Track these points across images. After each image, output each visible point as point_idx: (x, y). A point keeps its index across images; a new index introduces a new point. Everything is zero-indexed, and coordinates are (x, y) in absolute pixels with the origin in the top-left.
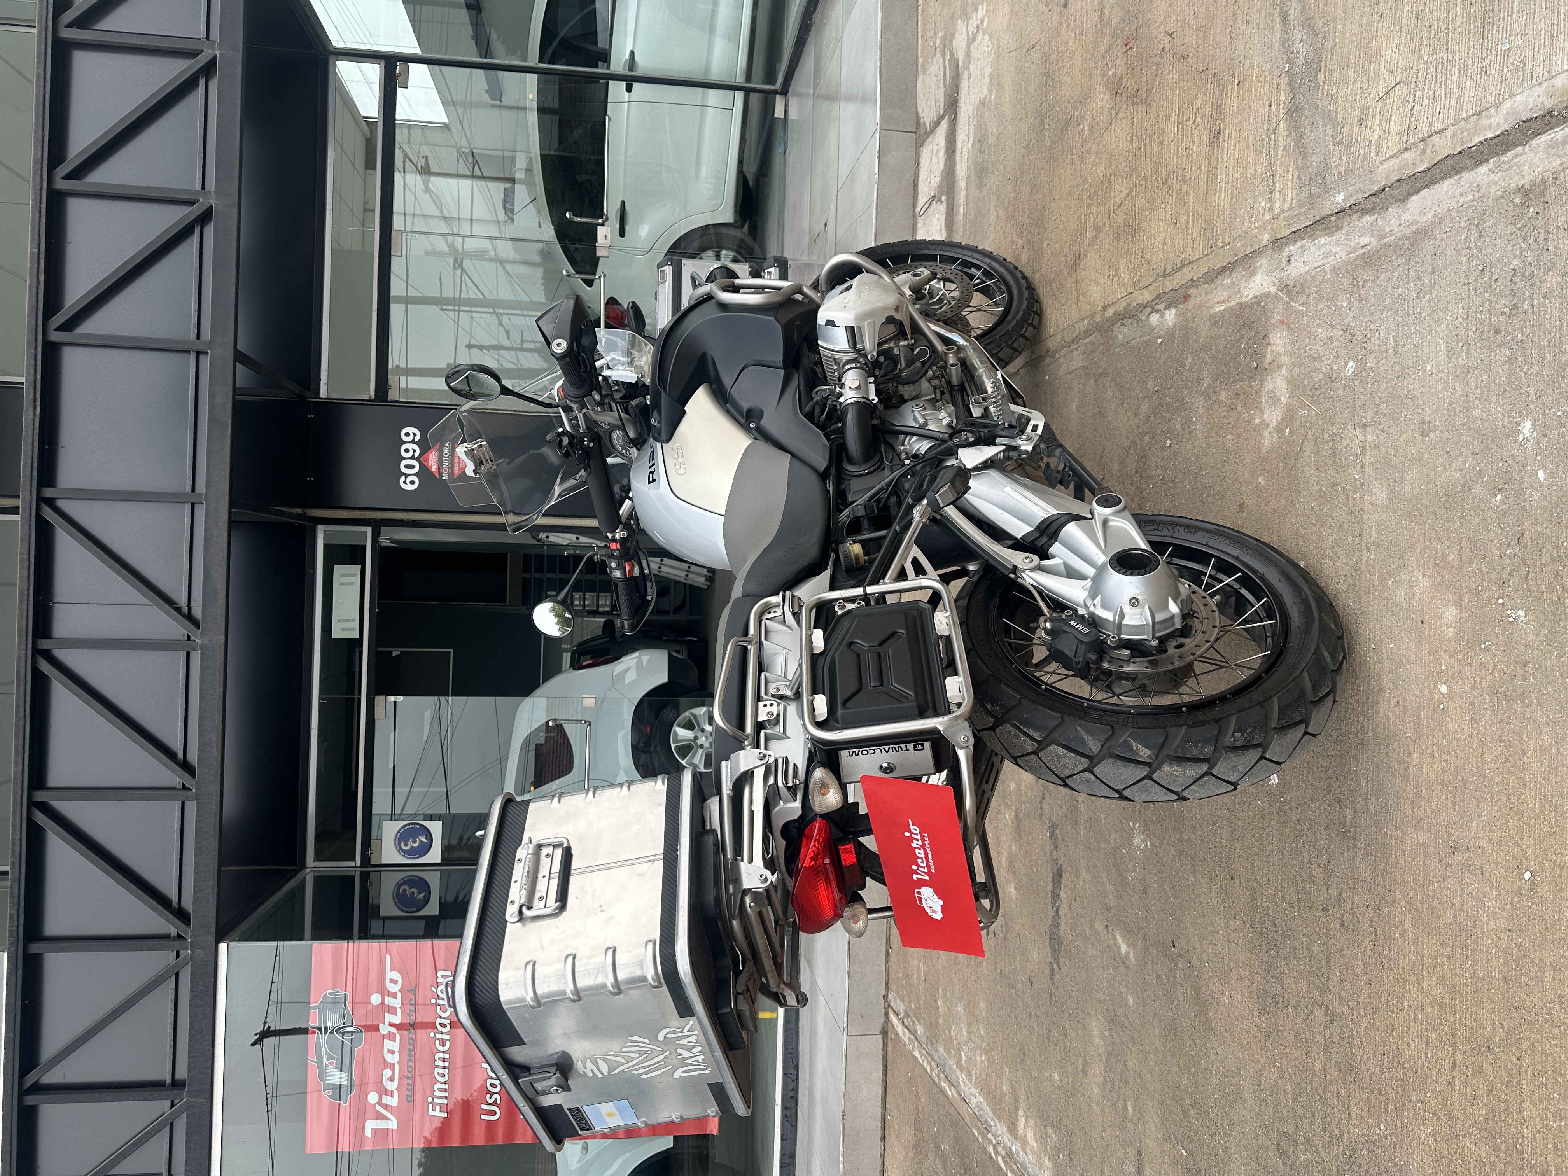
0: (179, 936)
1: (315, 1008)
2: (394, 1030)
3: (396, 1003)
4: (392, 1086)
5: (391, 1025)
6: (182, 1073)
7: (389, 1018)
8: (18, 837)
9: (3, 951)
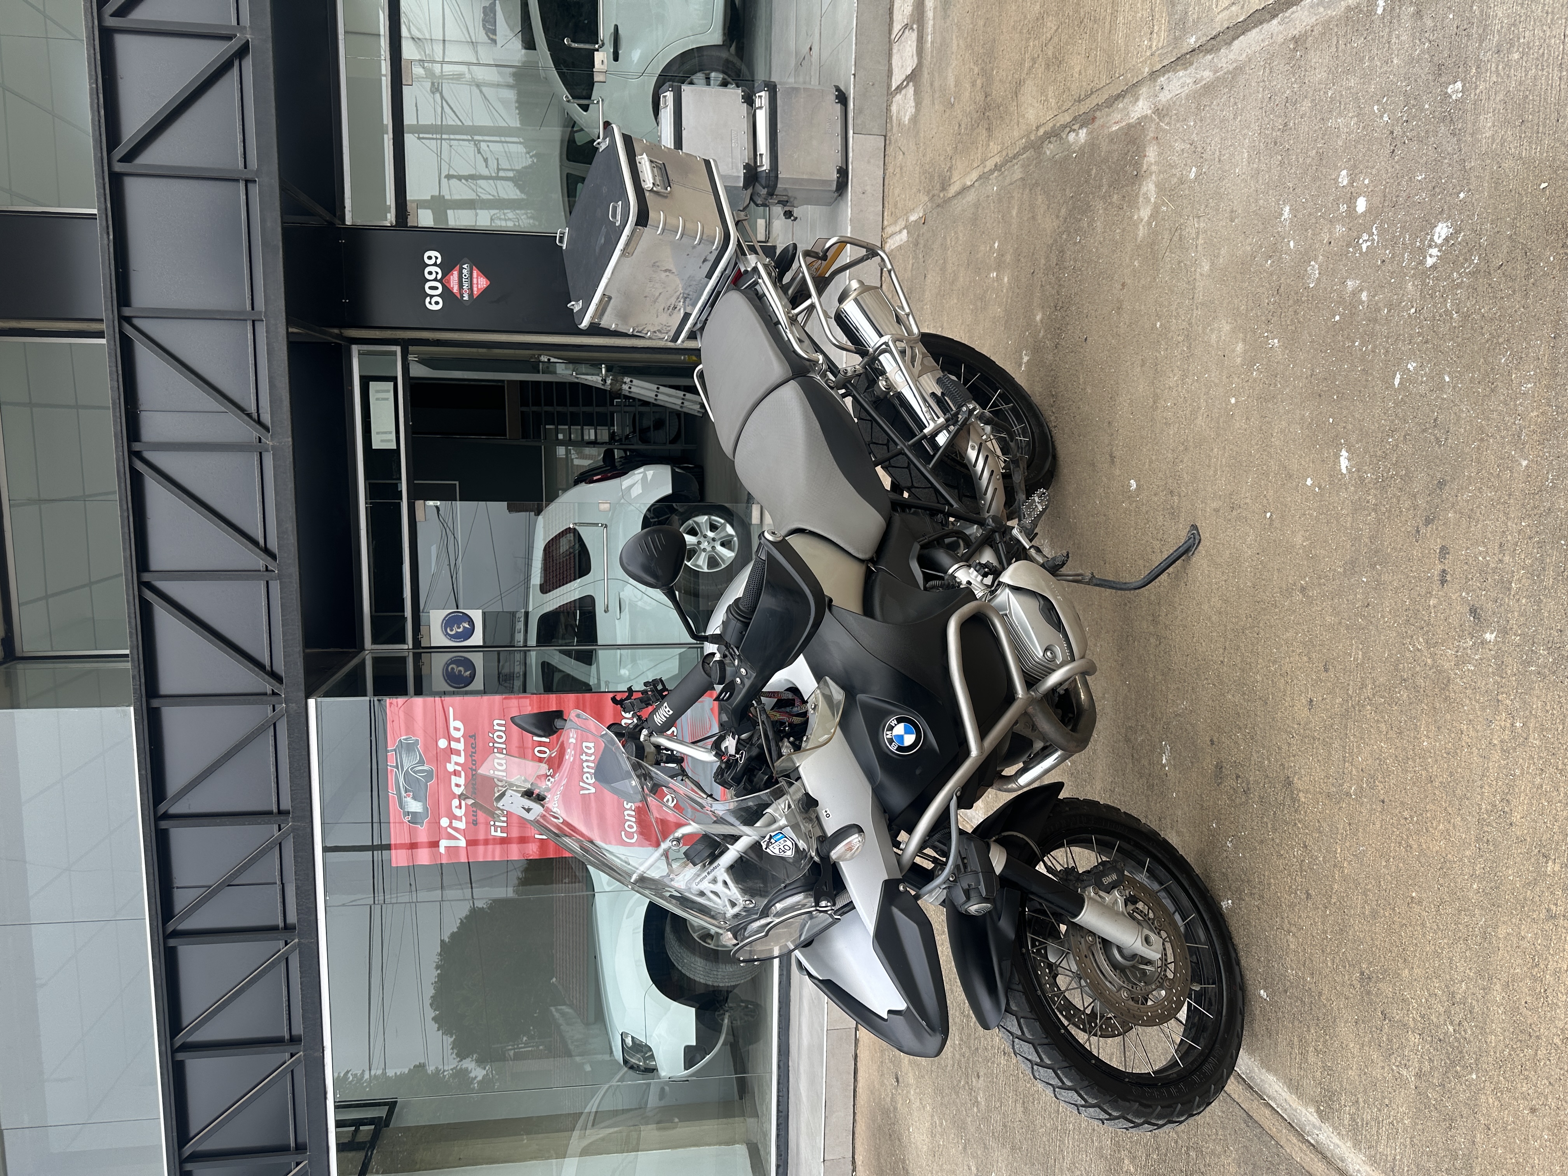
0: (274, 693)
1: (392, 751)
2: (459, 768)
3: (460, 746)
4: (459, 813)
5: (456, 764)
6: (286, 804)
7: (454, 758)
8: (133, 611)
9: (129, 706)
